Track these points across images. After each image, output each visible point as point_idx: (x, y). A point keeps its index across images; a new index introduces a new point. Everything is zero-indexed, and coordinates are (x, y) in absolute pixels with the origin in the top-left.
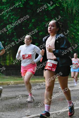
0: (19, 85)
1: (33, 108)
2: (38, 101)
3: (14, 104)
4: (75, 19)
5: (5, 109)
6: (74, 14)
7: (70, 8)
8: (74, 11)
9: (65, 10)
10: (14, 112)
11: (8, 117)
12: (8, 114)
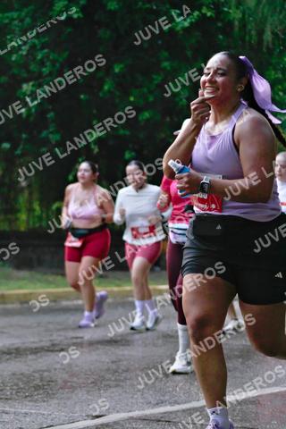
0: (65, 303)
1: (114, 390)
2: (132, 363)
3: (46, 374)
4: (271, 64)
5: (14, 392)
6: (268, 48)
7: (253, 24)
8: (268, 36)
9: (236, 29)
10: (44, 401)
11: (23, 419)
12: (23, 411)
